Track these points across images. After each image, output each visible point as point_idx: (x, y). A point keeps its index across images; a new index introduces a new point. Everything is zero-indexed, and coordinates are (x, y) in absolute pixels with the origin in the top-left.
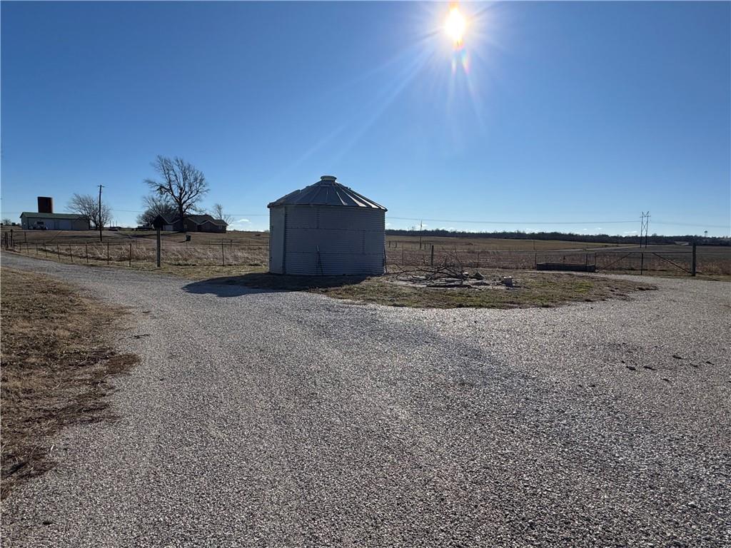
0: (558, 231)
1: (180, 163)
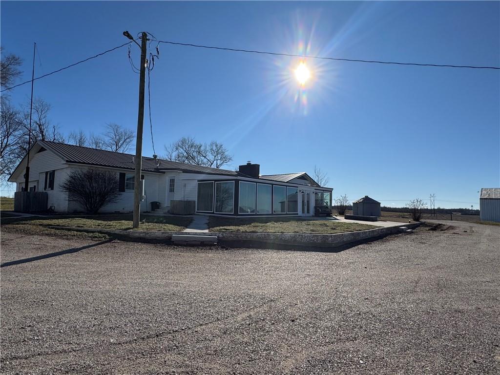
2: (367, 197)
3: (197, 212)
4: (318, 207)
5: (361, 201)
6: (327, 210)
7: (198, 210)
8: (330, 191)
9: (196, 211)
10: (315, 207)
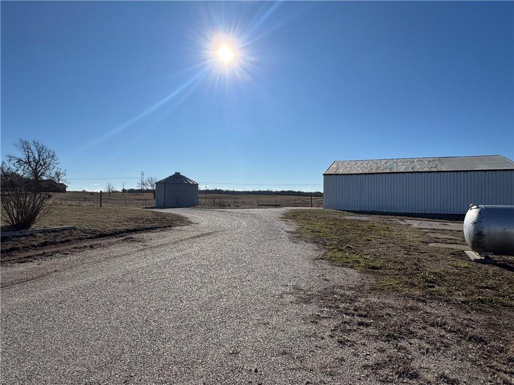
0: (292, 190)
1: (36, 144)
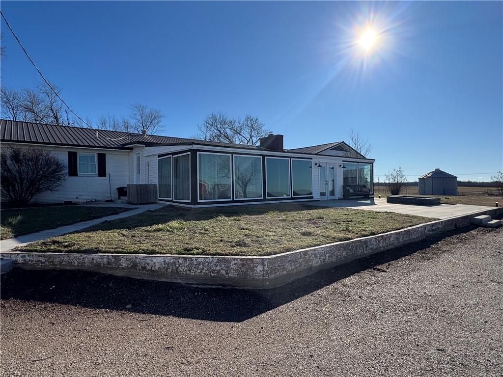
2: (438, 171)
3: (159, 200)
4: (350, 186)
5: (430, 175)
6: (365, 190)
7: (159, 197)
8: (371, 162)
9: (158, 198)
10: (344, 187)
